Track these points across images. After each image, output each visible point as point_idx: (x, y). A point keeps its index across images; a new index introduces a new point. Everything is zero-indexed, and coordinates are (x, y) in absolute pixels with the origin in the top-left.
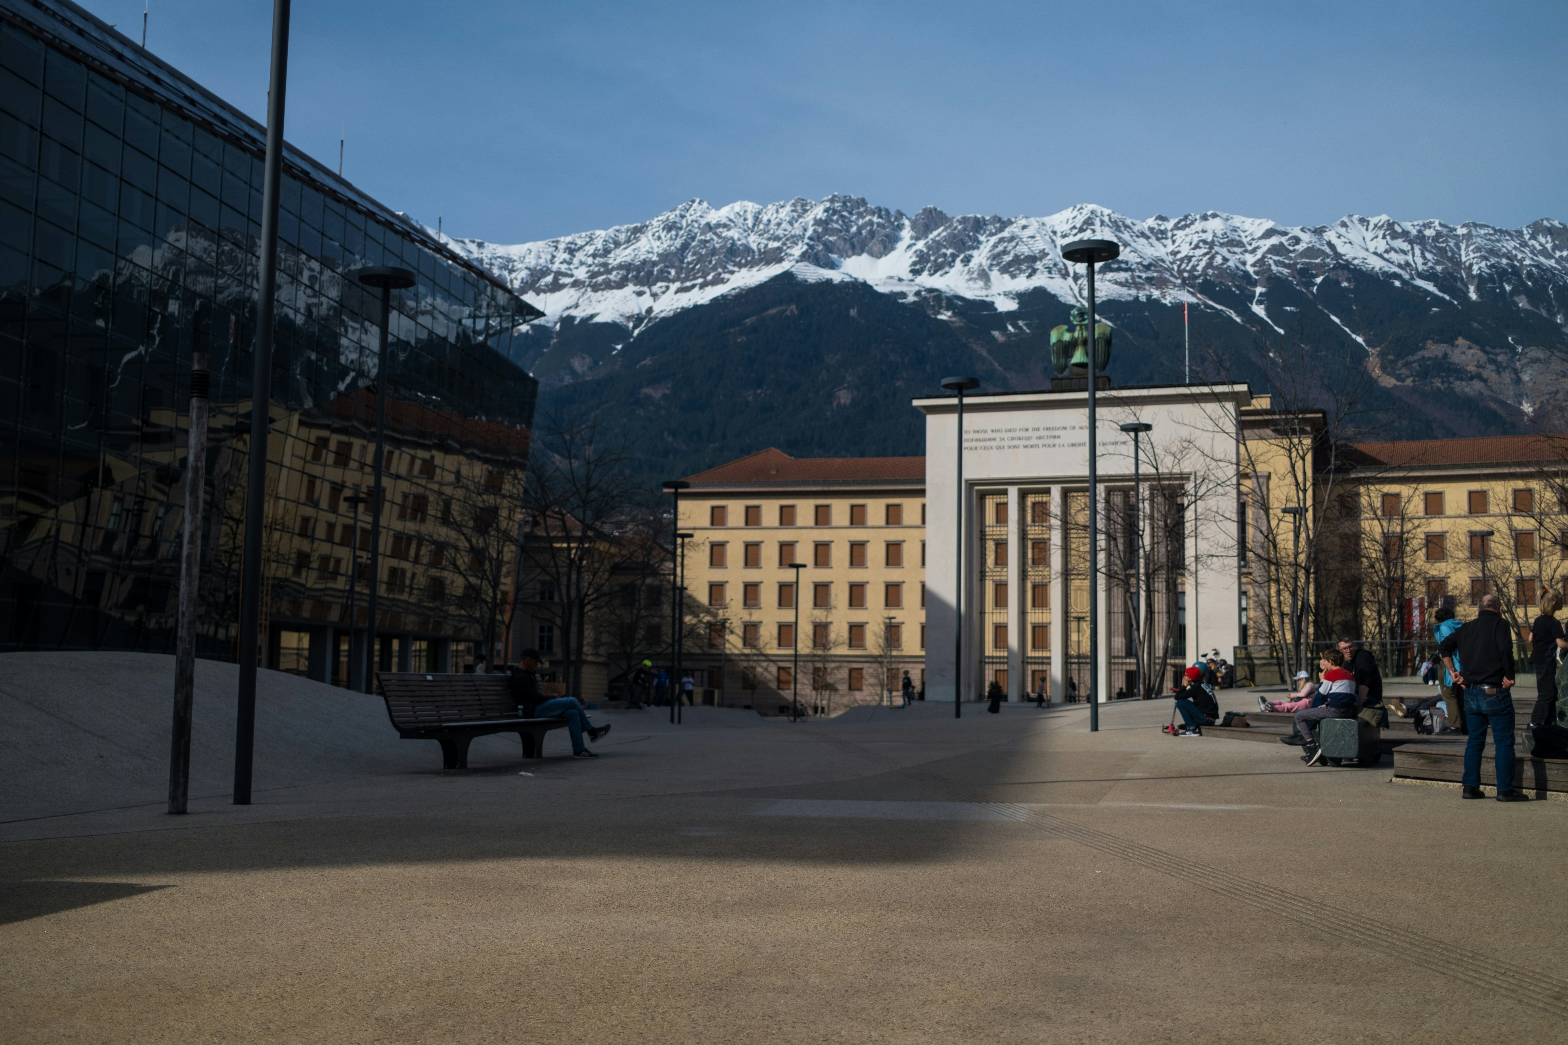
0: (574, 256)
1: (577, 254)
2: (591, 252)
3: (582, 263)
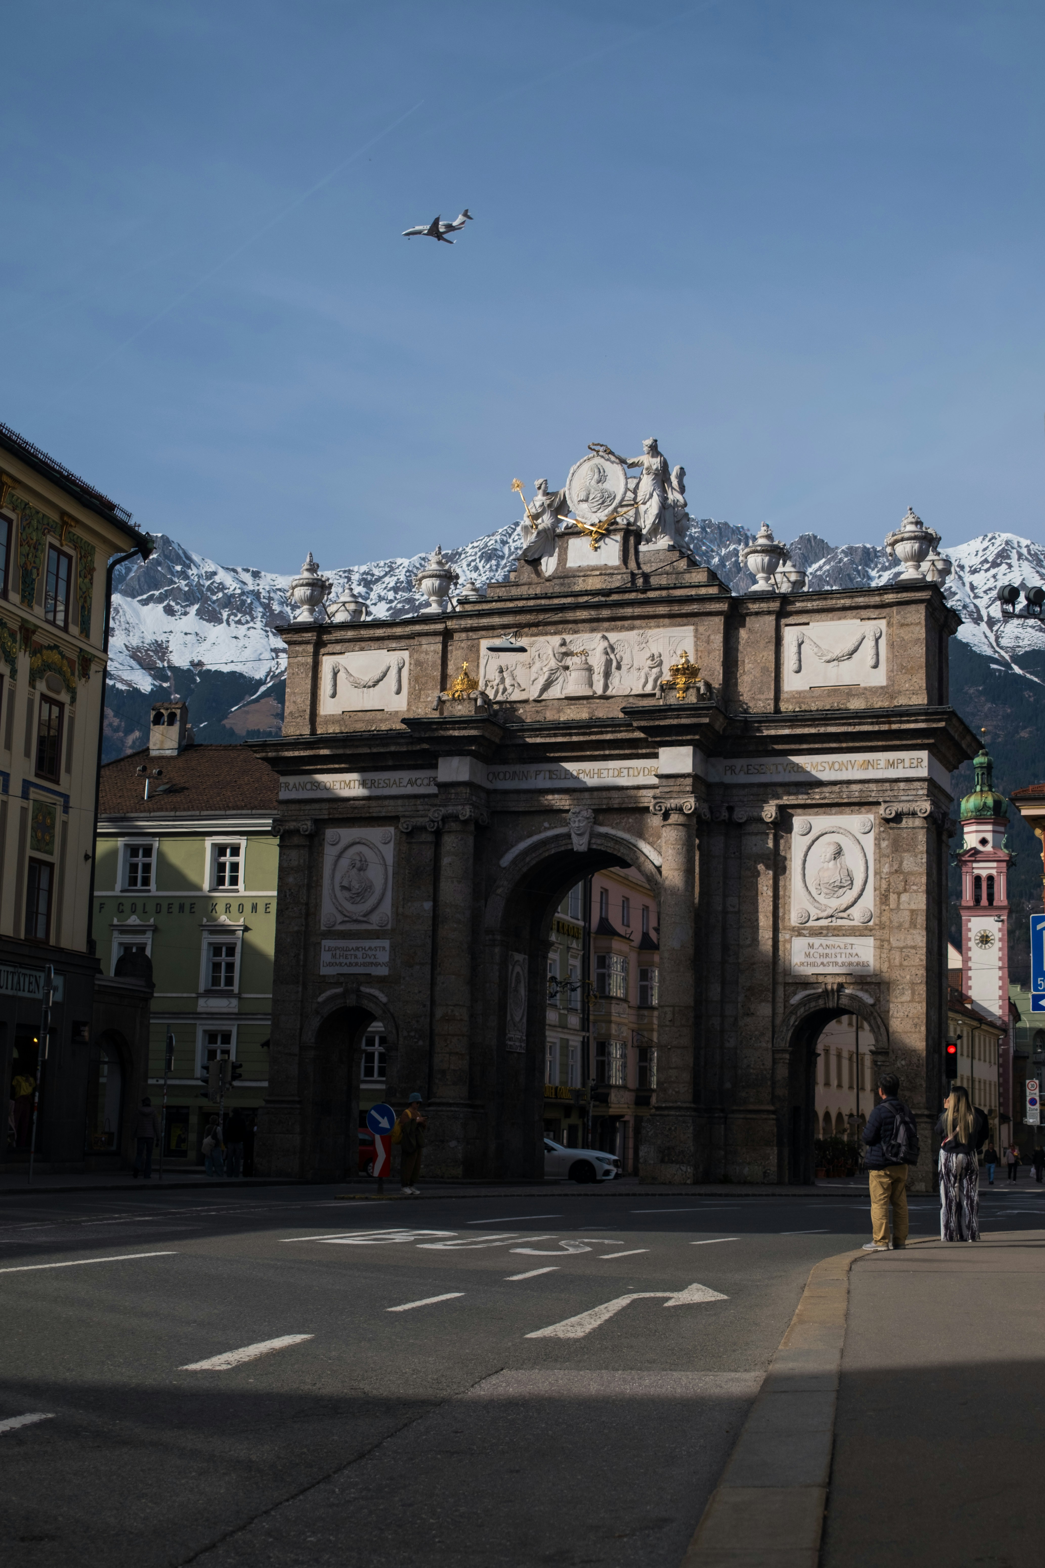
0: (371, 590)
1: (375, 587)
2: (392, 584)
3: (381, 598)
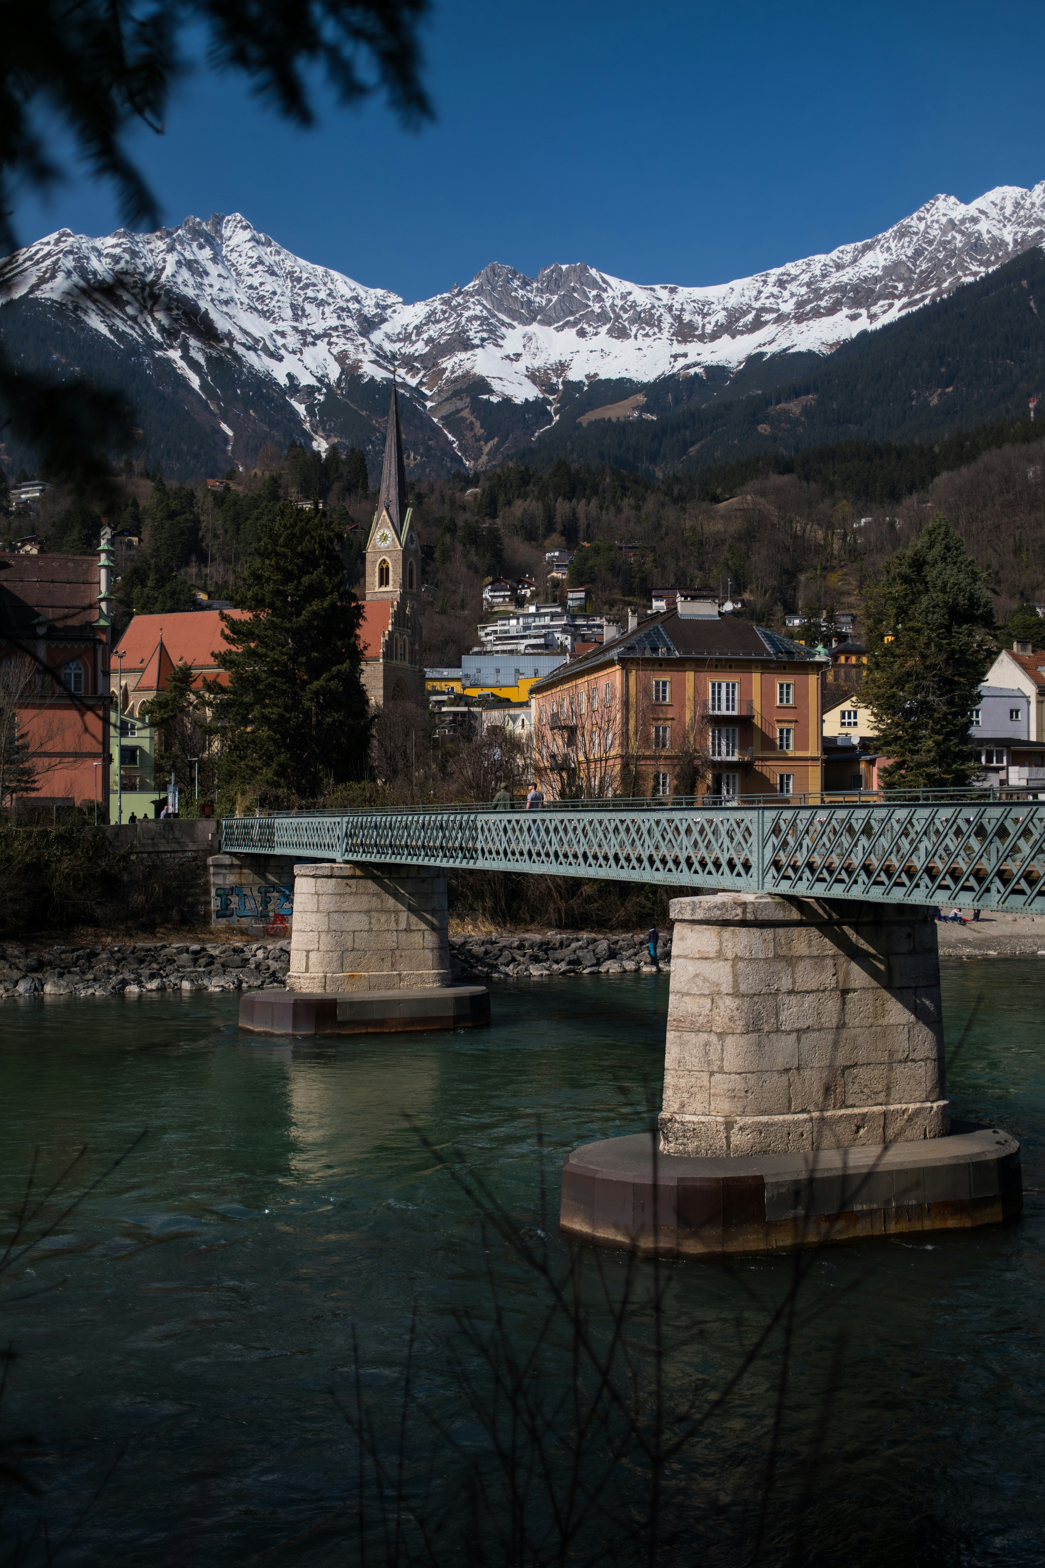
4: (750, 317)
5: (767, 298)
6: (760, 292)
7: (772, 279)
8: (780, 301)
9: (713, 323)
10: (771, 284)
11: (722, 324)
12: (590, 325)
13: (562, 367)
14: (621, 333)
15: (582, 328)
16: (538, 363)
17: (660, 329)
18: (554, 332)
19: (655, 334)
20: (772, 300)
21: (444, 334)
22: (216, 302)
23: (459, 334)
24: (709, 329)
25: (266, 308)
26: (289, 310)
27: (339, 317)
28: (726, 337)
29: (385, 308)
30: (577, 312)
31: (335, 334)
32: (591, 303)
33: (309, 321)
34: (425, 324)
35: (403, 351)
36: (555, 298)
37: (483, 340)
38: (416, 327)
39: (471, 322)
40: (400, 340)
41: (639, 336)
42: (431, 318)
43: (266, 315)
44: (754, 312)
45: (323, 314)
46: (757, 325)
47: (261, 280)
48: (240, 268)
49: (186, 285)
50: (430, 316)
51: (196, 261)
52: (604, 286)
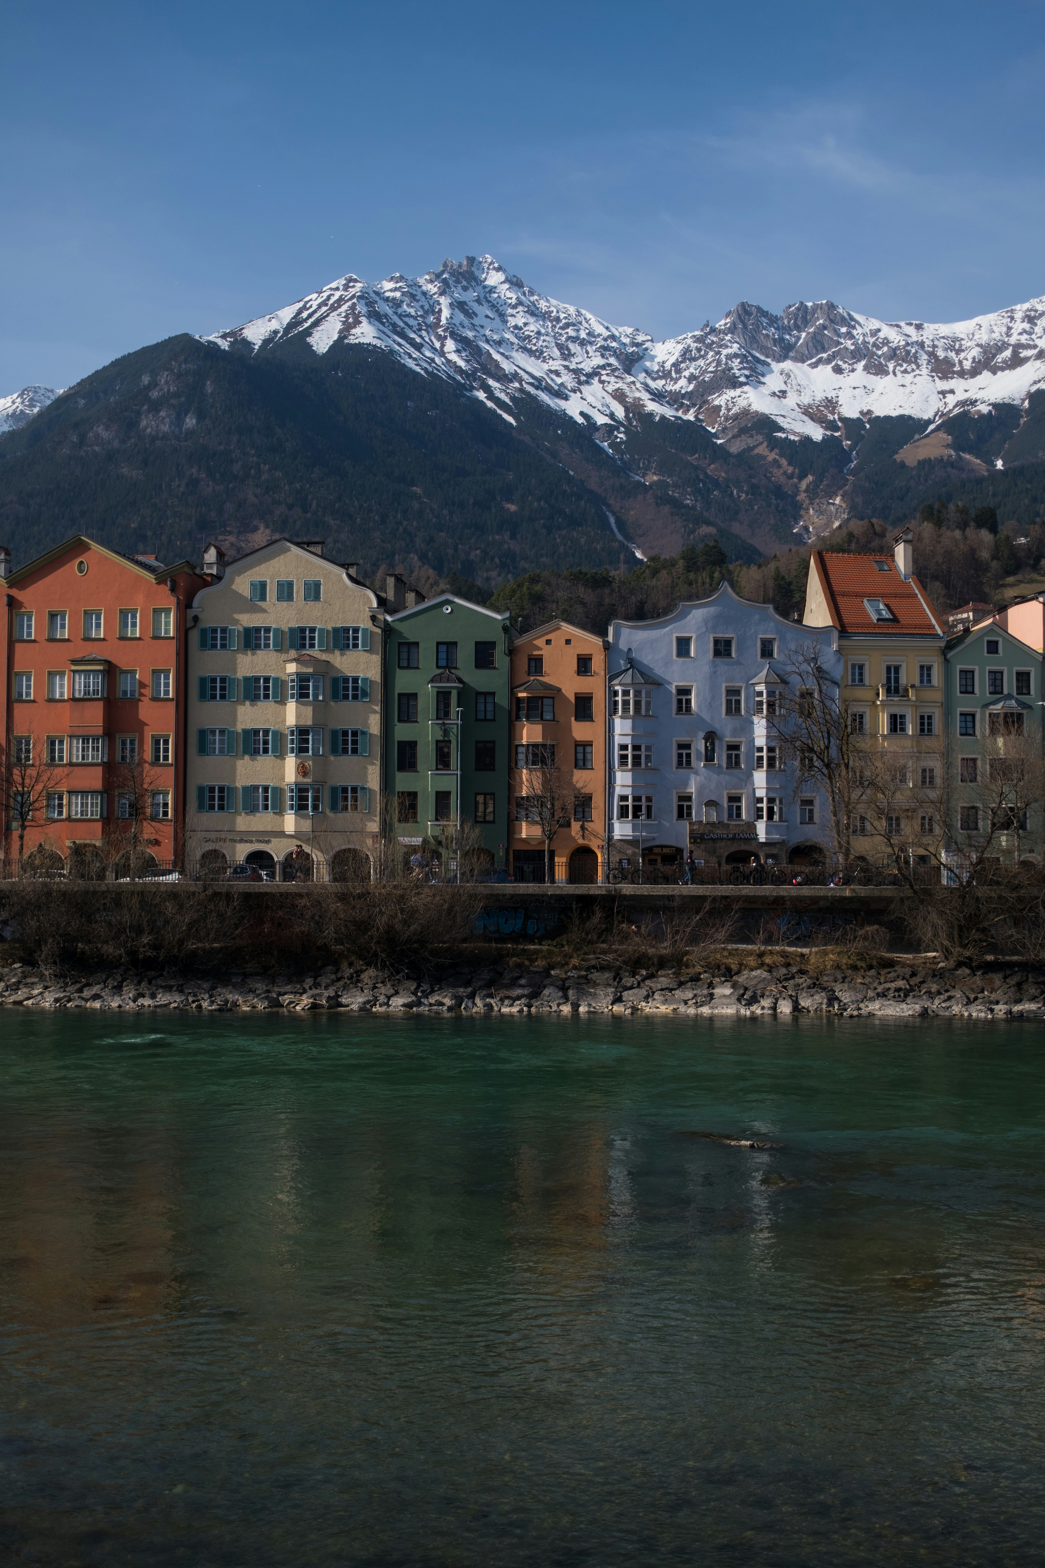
4: (1008, 353)
5: (1020, 334)
6: (1009, 328)
7: (1019, 315)
8: (1034, 336)
9: (970, 360)
10: (1019, 321)
11: (980, 361)
12: (845, 362)
13: (831, 404)
14: (880, 370)
15: (837, 365)
16: (806, 400)
17: (918, 366)
18: (809, 369)
19: (913, 370)
20: (1025, 336)
21: (706, 371)
22: (491, 343)
23: (723, 371)
24: (967, 365)
25: (534, 348)
26: (555, 350)
27: (603, 356)
28: (986, 374)
29: (637, 345)
30: (829, 349)
31: (604, 372)
32: (842, 340)
33: (577, 360)
34: (682, 362)
35: (668, 388)
36: (804, 335)
37: (747, 377)
38: (673, 365)
39: (731, 359)
40: (660, 378)
41: (898, 373)
42: (686, 355)
43: (538, 354)
44: (1011, 348)
45: (587, 353)
46: (1016, 362)
47: (524, 320)
48: (501, 309)
49: (463, 327)
50: (685, 354)
51: (464, 303)
52: (853, 323)
